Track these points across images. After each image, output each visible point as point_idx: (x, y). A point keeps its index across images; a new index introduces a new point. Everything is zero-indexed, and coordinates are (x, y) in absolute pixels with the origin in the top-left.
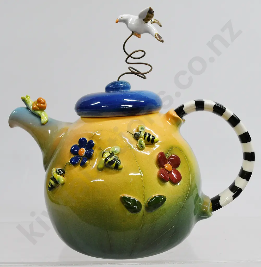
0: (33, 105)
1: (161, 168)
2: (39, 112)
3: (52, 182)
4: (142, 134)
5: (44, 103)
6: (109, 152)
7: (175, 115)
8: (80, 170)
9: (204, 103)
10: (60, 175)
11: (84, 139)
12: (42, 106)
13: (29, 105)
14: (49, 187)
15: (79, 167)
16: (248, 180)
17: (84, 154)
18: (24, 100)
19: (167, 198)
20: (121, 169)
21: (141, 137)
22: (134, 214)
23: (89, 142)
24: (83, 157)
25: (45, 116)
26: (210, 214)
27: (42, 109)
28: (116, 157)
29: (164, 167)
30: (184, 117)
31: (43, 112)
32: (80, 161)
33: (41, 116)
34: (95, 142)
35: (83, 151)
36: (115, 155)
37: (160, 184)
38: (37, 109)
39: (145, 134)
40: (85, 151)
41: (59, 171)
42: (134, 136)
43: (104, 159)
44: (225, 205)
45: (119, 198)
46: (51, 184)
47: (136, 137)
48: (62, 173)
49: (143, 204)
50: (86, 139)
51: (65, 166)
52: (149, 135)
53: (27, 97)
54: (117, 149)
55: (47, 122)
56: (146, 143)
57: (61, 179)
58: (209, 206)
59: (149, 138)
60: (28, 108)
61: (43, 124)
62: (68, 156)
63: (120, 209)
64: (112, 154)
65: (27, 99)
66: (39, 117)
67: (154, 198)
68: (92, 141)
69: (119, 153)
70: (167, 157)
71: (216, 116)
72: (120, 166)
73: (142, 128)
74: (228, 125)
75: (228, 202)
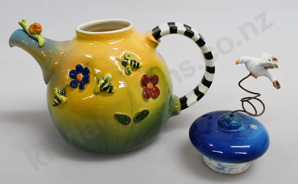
0: (29, 29)
1: (145, 87)
2: (36, 36)
3: (56, 101)
4: (129, 62)
5: (40, 28)
6: (103, 79)
7: (153, 39)
8: (80, 92)
9: (177, 30)
10: (62, 95)
11: (80, 65)
12: (38, 31)
13: (26, 29)
14: (53, 104)
15: (78, 89)
16: (209, 87)
17: (82, 79)
18: (21, 24)
19: (150, 111)
20: (113, 93)
21: (128, 64)
22: (124, 126)
23: (85, 68)
24: (81, 81)
25: (41, 39)
26: (179, 112)
27: (39, 33)
28: (109, 83)
29: (146, 86)
30: (161, 39)
31: (40, 35)
32: (79, 84)
33: (39, 40)
34: (89, 69)
35: (81, 76)
36: (109, 82)
37: (144, 100)
38: (34, 33)
39: (132, 61)
40: (82, 76)
41: (61, 92)
42: (123, 63)
43: (99, 86)
44: (191, 105)
45: (113, 116)
46: (55, 102)
47: (124, 64)
48: (63, 93)
49: (132, 118)
50: (82, 65)
51: (66, 87)
52: (135, 62)
53: (23, 21)
54: (109, 75)
55: (44, 44)
56: (132, 68)
57: (63, 98)
58: (179, 106)
59: (134, 65)
60: (25, 31)
61: (41, 47)
62: (68, 80)
63: (114, 123)
64: (106, 81)
65: (23, 23)
66: (37, 40)
67: (140, 112)
68: (88, 68)
69: (111, 79)
70: (148, 77)
71: (187, 38)
72: (113, 91)
73: (129, 56)
74: (196, 46)
75: (193, 103)
